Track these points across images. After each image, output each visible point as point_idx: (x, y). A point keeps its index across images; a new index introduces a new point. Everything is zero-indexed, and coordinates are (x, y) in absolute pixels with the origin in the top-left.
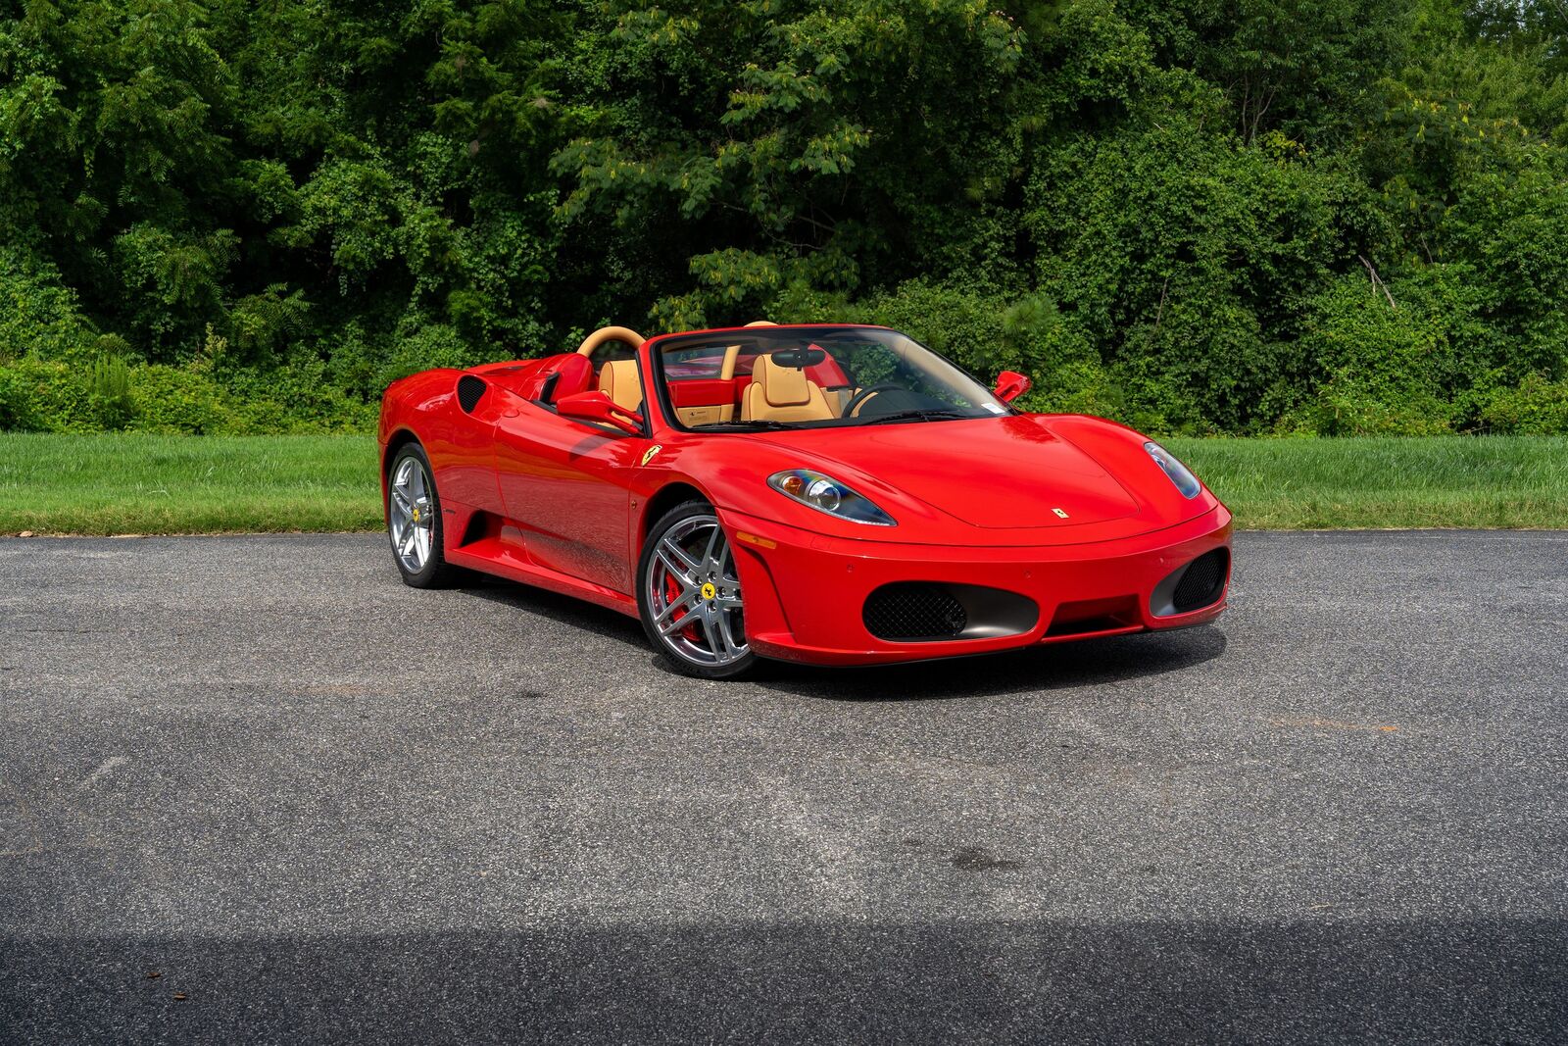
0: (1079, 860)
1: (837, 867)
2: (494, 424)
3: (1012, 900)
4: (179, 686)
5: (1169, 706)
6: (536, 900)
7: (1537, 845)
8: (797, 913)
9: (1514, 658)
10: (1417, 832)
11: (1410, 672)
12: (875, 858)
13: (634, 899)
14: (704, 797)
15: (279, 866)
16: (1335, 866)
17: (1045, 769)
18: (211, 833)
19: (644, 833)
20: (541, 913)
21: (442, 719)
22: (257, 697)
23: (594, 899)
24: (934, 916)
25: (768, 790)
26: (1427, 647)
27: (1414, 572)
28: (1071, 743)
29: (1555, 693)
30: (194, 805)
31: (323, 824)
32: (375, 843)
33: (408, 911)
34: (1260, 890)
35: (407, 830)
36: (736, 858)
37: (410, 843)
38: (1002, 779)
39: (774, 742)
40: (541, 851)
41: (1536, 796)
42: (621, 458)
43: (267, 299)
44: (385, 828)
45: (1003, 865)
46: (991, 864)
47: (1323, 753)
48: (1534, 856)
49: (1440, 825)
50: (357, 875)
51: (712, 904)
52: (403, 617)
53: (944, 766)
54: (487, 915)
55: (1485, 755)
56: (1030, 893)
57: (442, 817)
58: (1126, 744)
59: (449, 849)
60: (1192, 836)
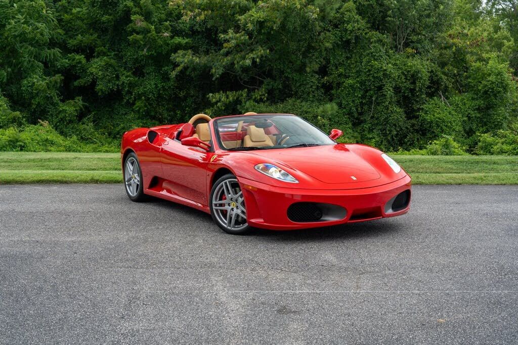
0: (323, 310)
1: (234, 313)
2: (160, 147)
3: (296, 327)
4: (12, 241)
5: (361, 251)
6: (121, 326)
7: (488, 305)
8: (216, 332)
9: (484, 233)
10: (446, 300)
11: (448, 238)
12: (248, 310)
13: (157, 326)
14: (190, 285)
15: (31, 312)
16: (415, 313)
17: (315, 274)
18: (9, 298)
19: (166, 299)
20: (122, 332)
21: (103, 254)
22: (39, 245)
23: (143, 326)
24: (266, 333)
25: (214, 282)
26: (454, 228)
27: (452, 200)
28: (325, 264)
29: (498, 245)
30: (6, 287)
31: (51, 295)
32: (68, 303)
33: (73, 331)
34: (387, 323)
35: (81, 298)
36: (198, 309)
37: (80, 303)
38: (298, 278)
39: (219, 263)
40: (128, 307)
41: (489, 285)
42: (204, 159)
43: (75, 102)
44: (72, 297)
45: (295, 312)
46: (291, 312)
47: (415, 269)
48: (487, 310)
49: (454, 297)
50: (59, 316)
51: (185, 328)
52: (98, 215)
53: (279, 273)
54: (102, 333)
55: (472, 269)
56: (303, 324)
57: (95, 292)
58: (344, 265)
59: (94, 305)
60: (364, 301)
